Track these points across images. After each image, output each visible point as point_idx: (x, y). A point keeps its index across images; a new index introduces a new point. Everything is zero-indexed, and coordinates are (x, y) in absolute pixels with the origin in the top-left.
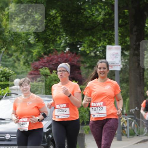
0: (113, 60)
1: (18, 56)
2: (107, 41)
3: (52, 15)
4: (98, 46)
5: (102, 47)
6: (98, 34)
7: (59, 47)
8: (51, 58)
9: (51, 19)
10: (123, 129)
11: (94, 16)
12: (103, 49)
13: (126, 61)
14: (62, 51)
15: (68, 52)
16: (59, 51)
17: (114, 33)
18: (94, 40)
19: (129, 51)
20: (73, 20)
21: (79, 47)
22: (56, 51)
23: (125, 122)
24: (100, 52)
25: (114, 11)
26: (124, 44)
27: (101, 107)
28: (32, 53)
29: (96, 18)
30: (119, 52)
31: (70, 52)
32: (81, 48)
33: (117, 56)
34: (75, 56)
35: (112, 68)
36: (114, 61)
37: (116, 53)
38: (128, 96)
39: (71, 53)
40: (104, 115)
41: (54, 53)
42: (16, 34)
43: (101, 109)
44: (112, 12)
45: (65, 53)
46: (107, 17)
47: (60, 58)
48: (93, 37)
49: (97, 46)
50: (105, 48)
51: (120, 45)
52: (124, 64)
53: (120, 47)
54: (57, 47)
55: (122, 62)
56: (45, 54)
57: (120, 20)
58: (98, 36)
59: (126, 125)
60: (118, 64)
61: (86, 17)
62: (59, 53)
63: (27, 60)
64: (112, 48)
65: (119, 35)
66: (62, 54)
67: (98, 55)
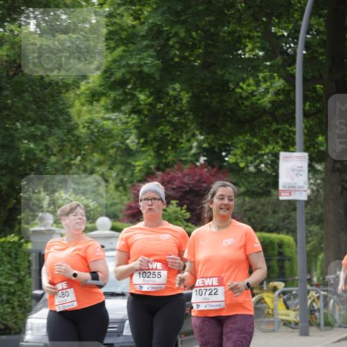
0: (292, 179)
1: (106, 173)
2: (281, 143)
3: (172, 95)
4: (263, 152)
5: (270, 155)
6: (262, 130)
7: (186, 156)
8: (169, 176)
9: (170, 102)
10: (312, 314)
11: (254, 96)
12: (272, 158)
13: (319, 181)
14: (192, 162)
15: (204, 164)
16: (185, 162)
17: (294, 129)
18: (255, 141)
19: (323, 164)
20: (214, 103)
21: (226, 156)
22: (180, 163)
23: (316, 300)
24: (266, 164)
25: (294, 87)
26: (312, 149)
27: (213, 288)
28: (132, 168)
29: (259, 99)
30: (305, 164)
31: (206, 164)
32: (229, 156)
33: (301, 173)
34: (217, 172)
35: (290, 195)
36: (294, 181)
37: (298, 167)
38: (322, 250)
39: (210, 168)
40: (220, 305)
41: (176, 166)
42: (101, 130)
43: (213, 293)
44: (291, 88)
45: (197, 166)
46: (281, 97)
47: (187, 177)
48: (253, 135)
49: (260, 152)
50: (277, 156)
51: (305, 151)
52: (314, 188)
53: (306, 155)
54: (182, 154)
55: (311, 184)
56: (158, 169)
57: (308, 104)
58: (263, 133)
59: (318, 306)
60: (303, 187)
61: (241, 97)
62: (186, 168)
63: (122, 181)
64: (290, 157)
65: (304, 133)
66: (191, 169)
67: (263, 170)
